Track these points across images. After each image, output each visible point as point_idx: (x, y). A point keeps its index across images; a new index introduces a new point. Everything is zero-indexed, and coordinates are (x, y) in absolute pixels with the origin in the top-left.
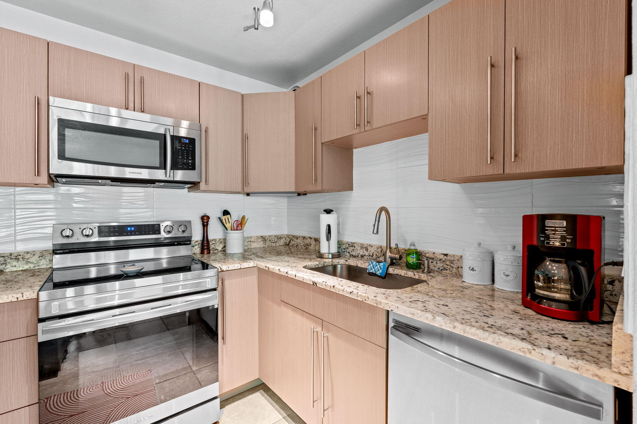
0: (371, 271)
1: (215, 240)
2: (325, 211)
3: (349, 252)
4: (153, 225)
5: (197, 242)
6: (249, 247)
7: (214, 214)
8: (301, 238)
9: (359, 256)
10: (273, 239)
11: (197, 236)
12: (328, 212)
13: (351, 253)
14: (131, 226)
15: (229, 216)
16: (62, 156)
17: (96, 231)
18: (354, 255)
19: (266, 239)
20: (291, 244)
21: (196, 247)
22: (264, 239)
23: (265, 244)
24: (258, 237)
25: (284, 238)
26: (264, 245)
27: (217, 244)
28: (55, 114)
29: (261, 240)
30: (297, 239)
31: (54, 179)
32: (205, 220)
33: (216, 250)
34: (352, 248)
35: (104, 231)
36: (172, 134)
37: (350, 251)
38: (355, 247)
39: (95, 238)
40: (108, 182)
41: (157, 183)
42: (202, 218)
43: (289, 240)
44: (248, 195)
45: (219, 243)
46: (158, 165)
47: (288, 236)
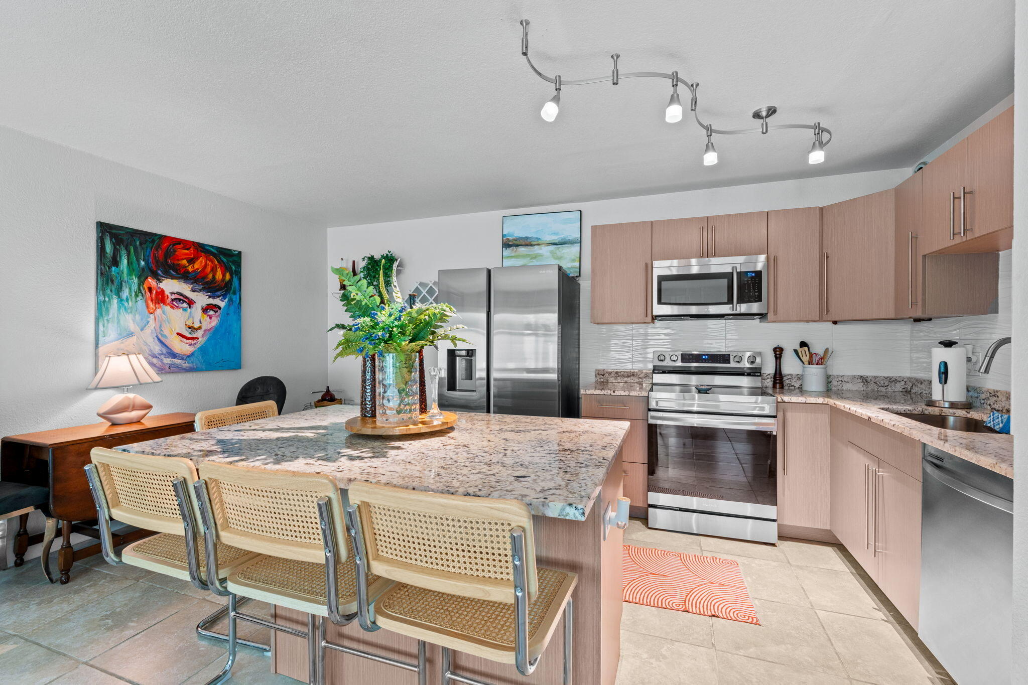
0: (989, 425)
1: (791, 375)
2: (941, 343)
3: (990, 405)
4: (724, 355)
5: (769, 375)
6: (840, 387)
7: (790, 346)
8: (926, 383)
9: (1004, 411)
10: (882, 382)
11: (769, 369)
12: (948, 344)
13: (993, 406)
14: (705, 355)
15: (806, 348)
16: (660, 302)
17: (680, 357)
18: (997, 408)
19: (869, 380)
20: (913, 391)
21: (769, 380)
22: (864, 380)
23: (867, 387)
24: (854, 377)
25: (903, 383)
26: (865, 388)
27: (794, 380)
28: (657, 272)
29: (859, 380)
30: (921, 383)
31: (655, 318)
32: (778, 352)
33: (792, 386)
34: (995, 398)
35: (686, 358)
36: (738, 271)
37: (992, 403)
38: (998, 397)
39: (679, 364)
40: (688, 317)
41: (726, 317)
42: (775, 350)
43: (911, 385)
44: (835, 323)
45: (796, 379)
46: (726, 301)
47: (910, 379)
